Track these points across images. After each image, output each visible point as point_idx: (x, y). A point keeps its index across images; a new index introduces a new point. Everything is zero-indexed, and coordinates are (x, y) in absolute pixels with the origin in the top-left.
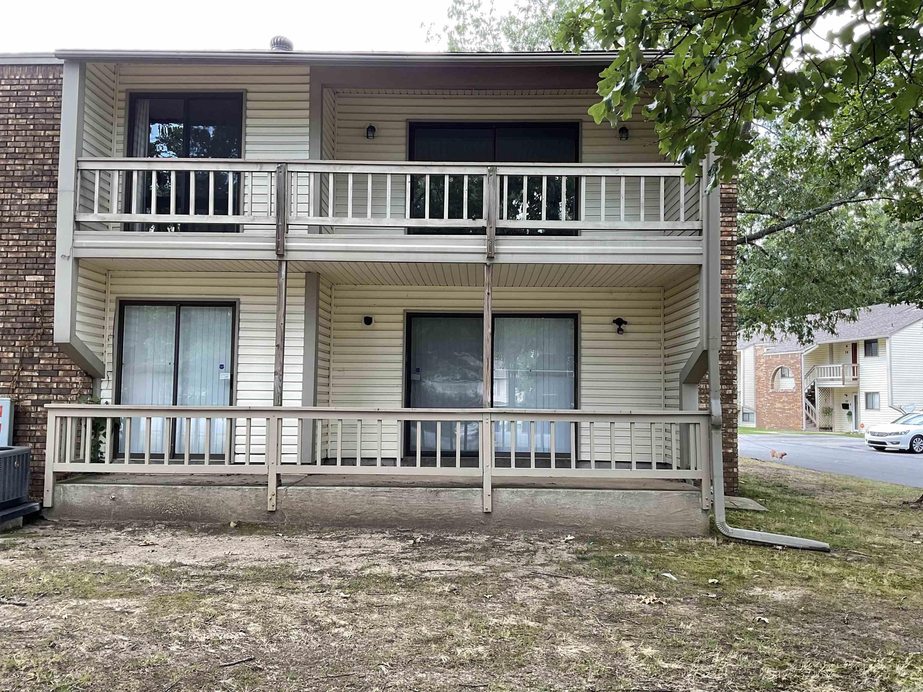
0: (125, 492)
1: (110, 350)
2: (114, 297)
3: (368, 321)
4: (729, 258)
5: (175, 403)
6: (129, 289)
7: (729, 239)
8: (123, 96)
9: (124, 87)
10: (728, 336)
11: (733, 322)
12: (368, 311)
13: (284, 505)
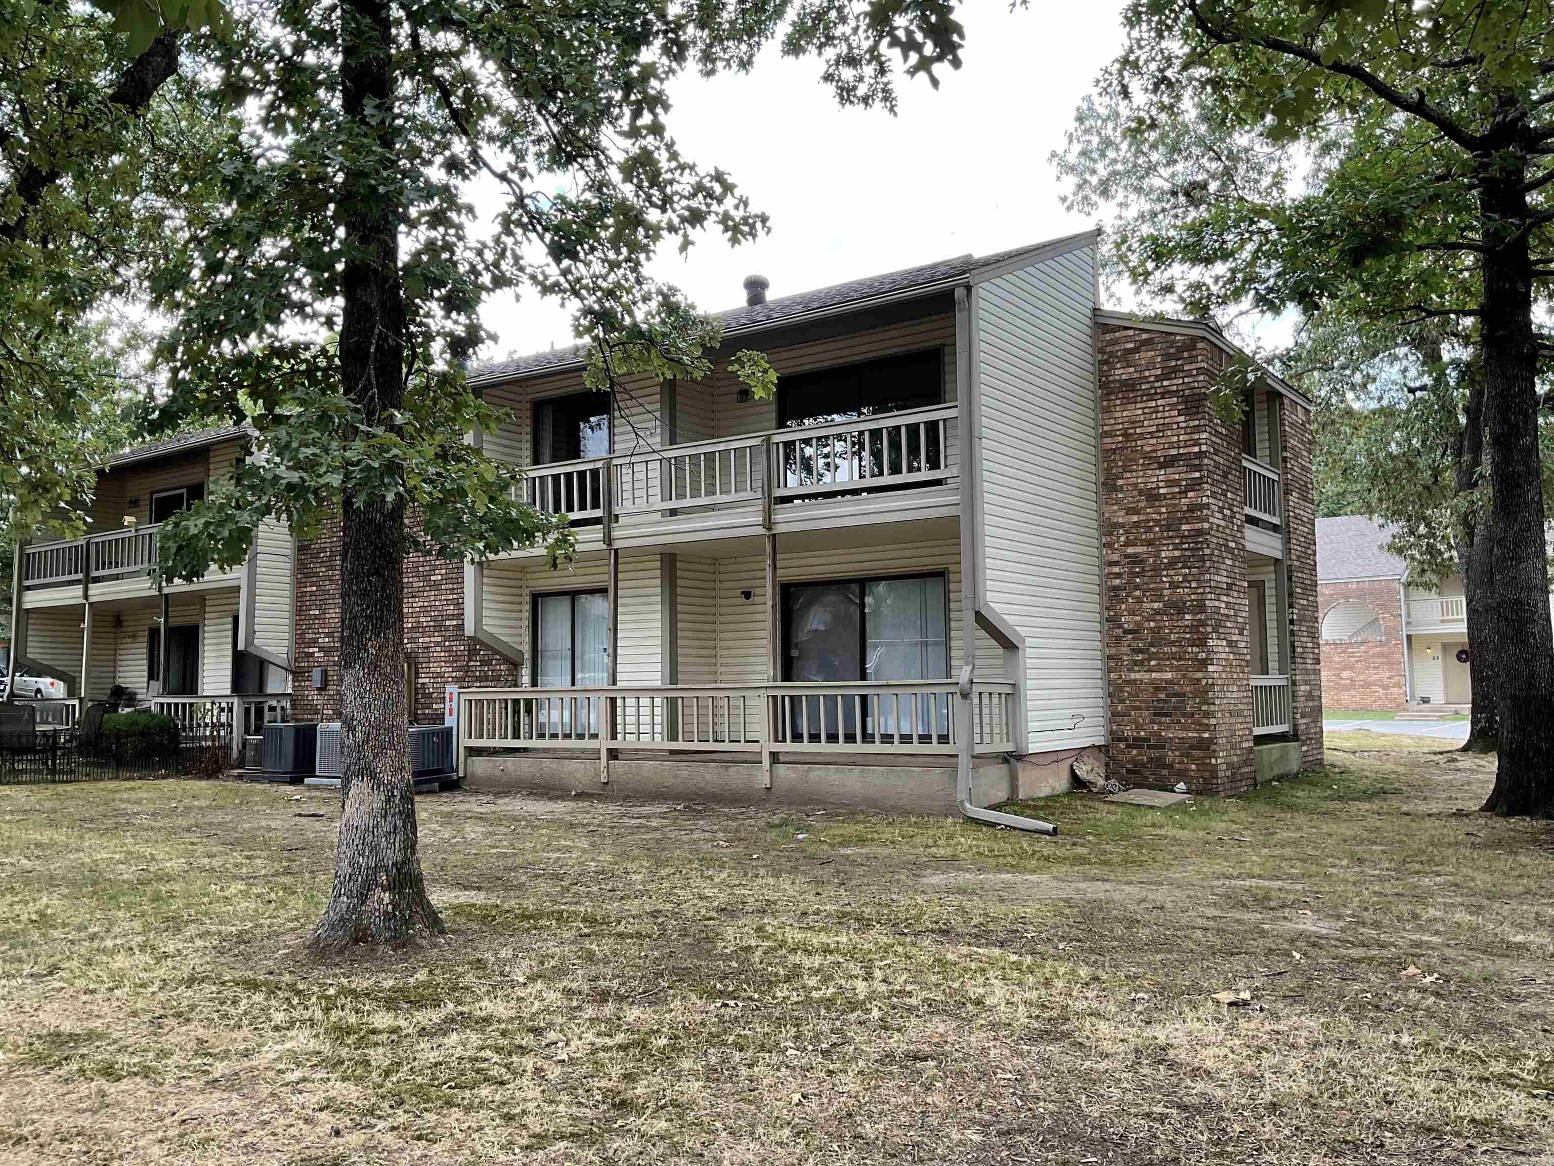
0: (509, 764)
1: (527, 639)
2: (527, 591)
3: (747, 595)
4: (1197, 475)
5: (573, 684)
6: (541, 582)
7: (1196, 449)
8: (528, 406)
9: (529, 397)
10: (1198, 580)
11: (1204, 561)
12: (745, 584)
13: (613, 778)
